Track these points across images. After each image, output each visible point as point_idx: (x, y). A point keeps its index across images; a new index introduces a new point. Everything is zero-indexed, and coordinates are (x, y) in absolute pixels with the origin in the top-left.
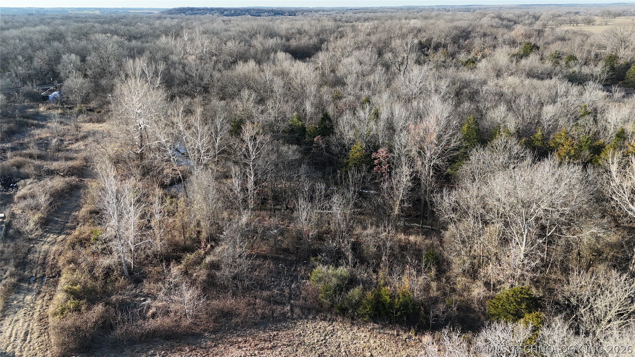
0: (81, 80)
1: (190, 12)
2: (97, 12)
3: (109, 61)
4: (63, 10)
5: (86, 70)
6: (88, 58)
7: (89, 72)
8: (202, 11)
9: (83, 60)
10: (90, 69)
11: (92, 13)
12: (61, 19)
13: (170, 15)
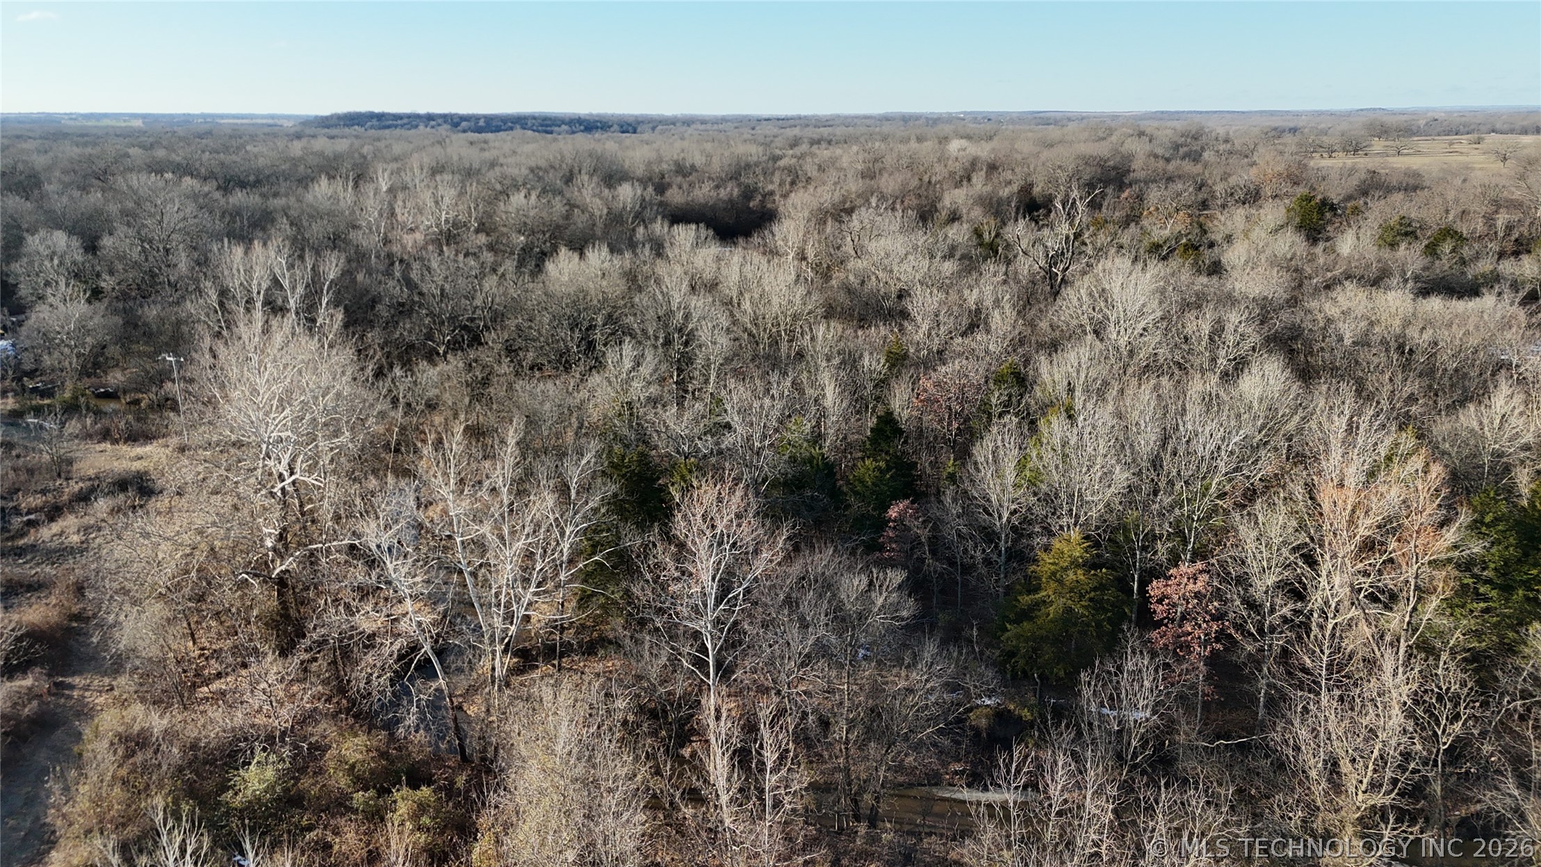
0: (80, 308)
1: (375, 122)
2: (138, 123)
3: (167, 251)
4: (49, 119)
5: (98, 275)
6: (107, 242)
7: (107, 283)
8: (406, 121)
9: (91, 247)
10: (111, 273)
11: (124, 124)
12: (41, 138)
13: (326, 130)
